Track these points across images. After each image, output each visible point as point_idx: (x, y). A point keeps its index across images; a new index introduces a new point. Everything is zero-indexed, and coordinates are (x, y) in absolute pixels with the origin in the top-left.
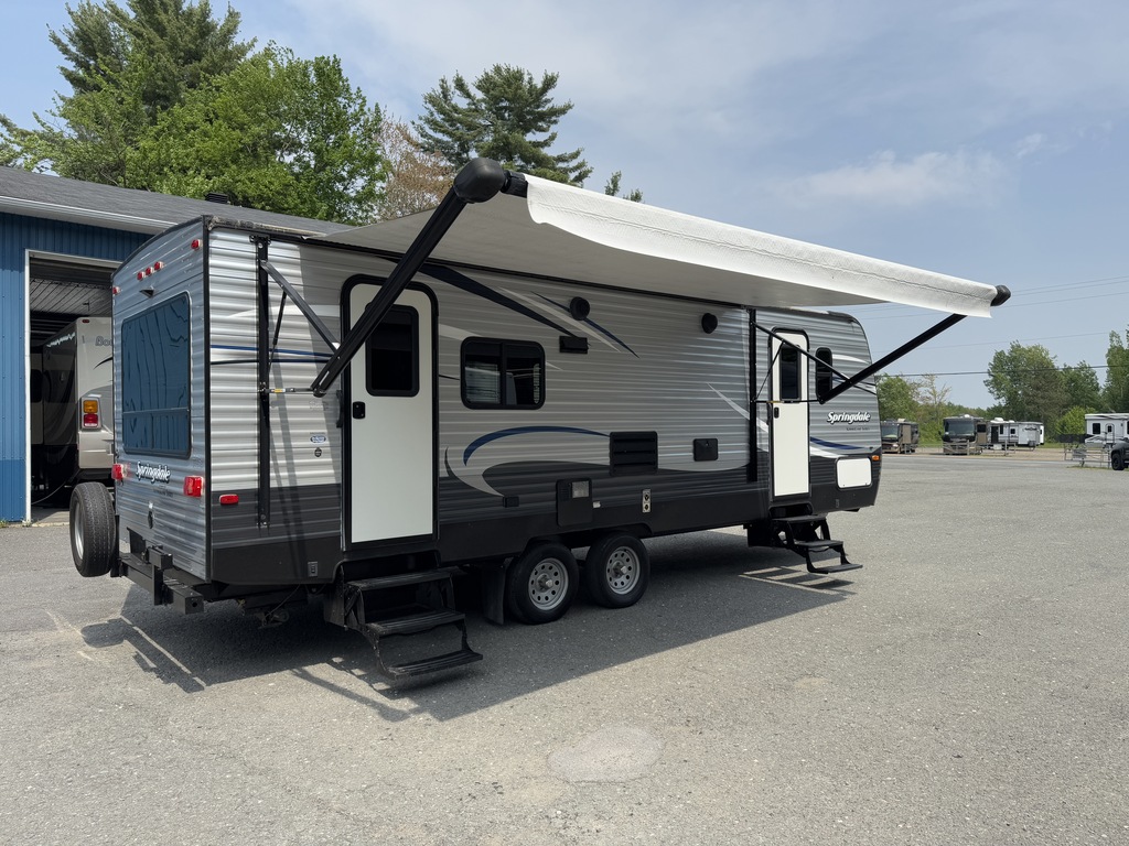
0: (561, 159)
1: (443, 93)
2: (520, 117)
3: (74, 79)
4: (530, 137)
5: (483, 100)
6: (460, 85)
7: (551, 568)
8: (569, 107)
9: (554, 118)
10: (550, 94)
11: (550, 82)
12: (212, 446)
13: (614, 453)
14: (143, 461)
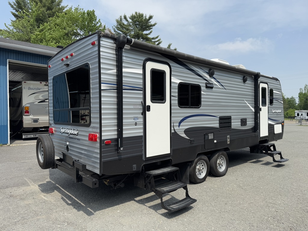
0: (153, 39)
1: (120, 20)
2: (142, 27)
3: (15, 15)
4: (145, 32)
5: (131, 22)
6: (125, 18)
7: (201, 163)
8: (156, 24)
9: (151, 27)
10: (150, 21)
11: (151, 17)
12: (102, 122)
13: (220, 123)
14: (63, 127)
